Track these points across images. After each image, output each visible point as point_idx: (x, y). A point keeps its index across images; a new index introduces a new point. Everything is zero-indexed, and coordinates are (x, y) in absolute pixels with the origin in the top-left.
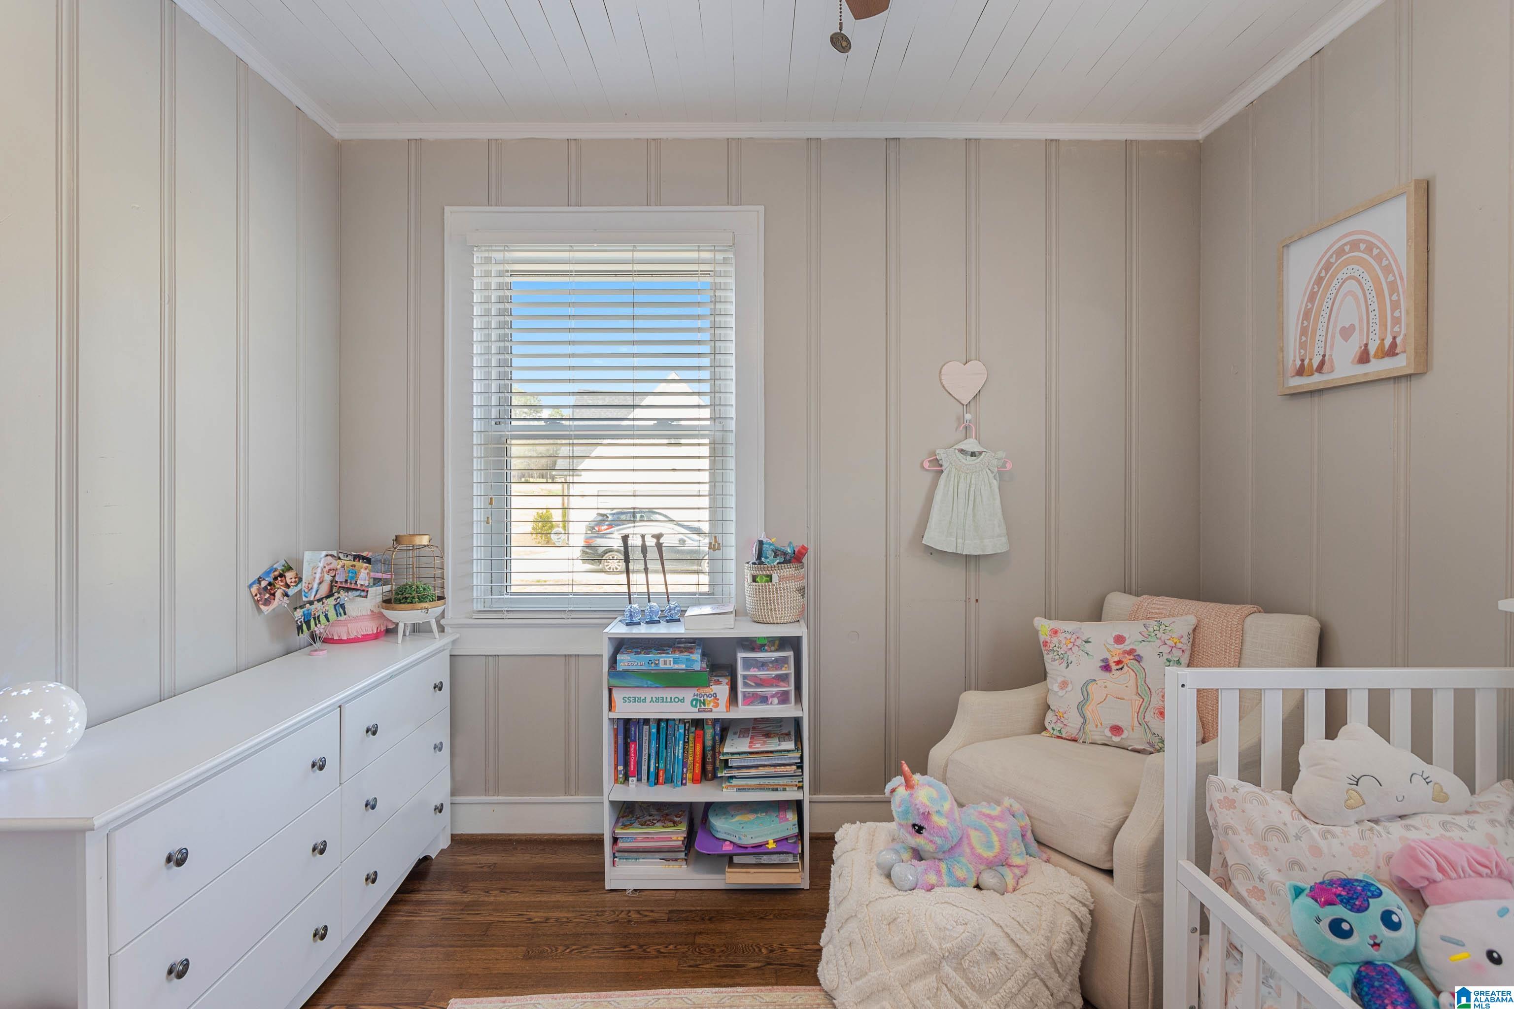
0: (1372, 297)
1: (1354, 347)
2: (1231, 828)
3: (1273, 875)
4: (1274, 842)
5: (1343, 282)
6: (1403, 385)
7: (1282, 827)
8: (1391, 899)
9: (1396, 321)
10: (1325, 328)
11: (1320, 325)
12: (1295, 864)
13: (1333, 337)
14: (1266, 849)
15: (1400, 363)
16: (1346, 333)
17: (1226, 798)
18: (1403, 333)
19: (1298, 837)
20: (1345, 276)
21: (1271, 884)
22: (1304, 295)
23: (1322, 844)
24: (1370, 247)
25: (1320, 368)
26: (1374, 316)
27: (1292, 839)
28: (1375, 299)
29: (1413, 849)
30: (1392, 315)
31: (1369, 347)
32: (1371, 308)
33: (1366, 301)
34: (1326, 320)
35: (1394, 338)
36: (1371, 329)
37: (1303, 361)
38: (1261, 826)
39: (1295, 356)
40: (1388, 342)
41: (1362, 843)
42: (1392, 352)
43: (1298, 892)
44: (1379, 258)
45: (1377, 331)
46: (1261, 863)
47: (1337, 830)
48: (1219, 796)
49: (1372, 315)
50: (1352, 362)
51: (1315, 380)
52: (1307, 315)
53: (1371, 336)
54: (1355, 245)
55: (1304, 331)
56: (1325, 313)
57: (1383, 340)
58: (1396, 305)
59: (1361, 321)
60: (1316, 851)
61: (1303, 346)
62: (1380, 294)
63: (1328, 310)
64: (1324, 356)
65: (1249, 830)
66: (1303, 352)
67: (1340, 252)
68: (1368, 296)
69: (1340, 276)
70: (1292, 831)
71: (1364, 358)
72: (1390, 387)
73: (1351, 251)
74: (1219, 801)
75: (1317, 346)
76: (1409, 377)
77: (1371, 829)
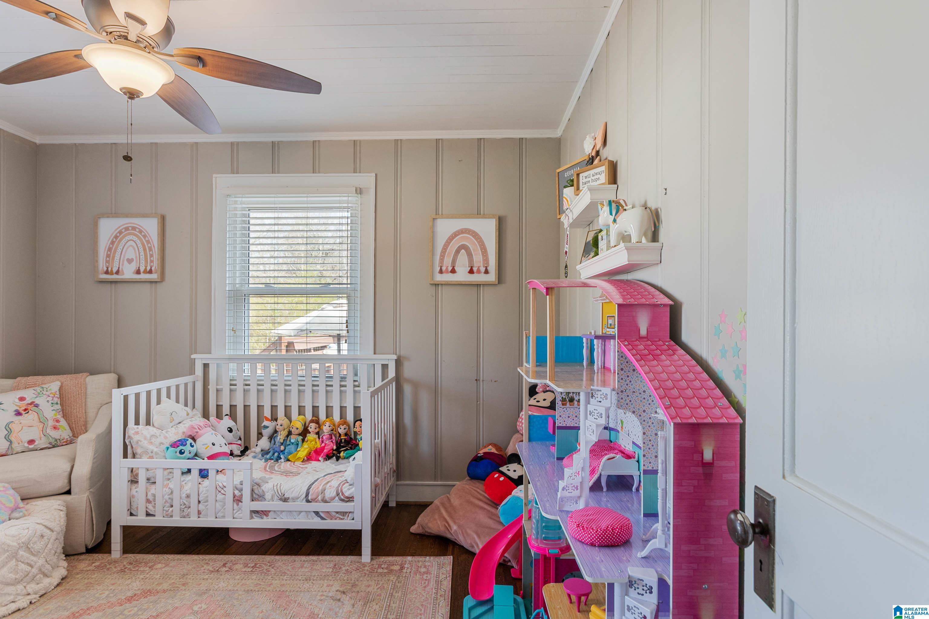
0: (141, 250)
1: (133, 267)
2: (139, 441)
3: (155, 450)
4: (153, 440)
5: (127, 242)
6: (154, 285)
7: (155, 434)
8: (190, 441)
9: (152, 261)
10: (119, 257)
11: (116, 255)
12: (161, 443)
13: (123, 261)
14: (151, 443)
15: (154, 276)
16: (130, 261)
17: (135, 432)
18: (154, 266)
19: (160, 436)
20: (129, 239)
21: (156, 452)
22: (109, 240)
23: (167, 435)
24: (141, 232)
25: (117, 273)
26: (143, 257)
27: (158, 437)
28: (143, 251)
29: (192, 425)
30: (150, 259)
31: (141, 268)
32: (141, 254)
33: (139, 251)
34: (120, 253)
35: (151, 267)
36: (141, 262)
37: (107, 268)
38: (148, 436)
39: (103, 265)
40: (148, 268)
41: (176, 431)
42: (150, 272)
43: (168, 448)
44: (145, 236)
45: (144, 263)
46: (151, 447)
47: (169, 430)
48: (133, 432)
49: (141, 257)
50: (134, 273)
51: (115, 277)
52: (110, 249)
53: (141, 264)
54: (134, 228)
55: (108, 256)
56: (119, 251)
57: (146, 267)
58: (151, 256)
59: (136, 257)
60: (166, 438)
61: (107, 262)
62: (145, 250)
63: (121, 250)
64: (119, 268)
65: (145, 439)
66: (107, 264)
67: (127, 229)
68: (140, 249)
69: (127, 238)
70: (158, 434)
71: (138, 272)
72: (148, 285)
73: (132, 230)
74: (133, 434)
75: (115, 264)
76: (156, 282)
77: (177, 427)
